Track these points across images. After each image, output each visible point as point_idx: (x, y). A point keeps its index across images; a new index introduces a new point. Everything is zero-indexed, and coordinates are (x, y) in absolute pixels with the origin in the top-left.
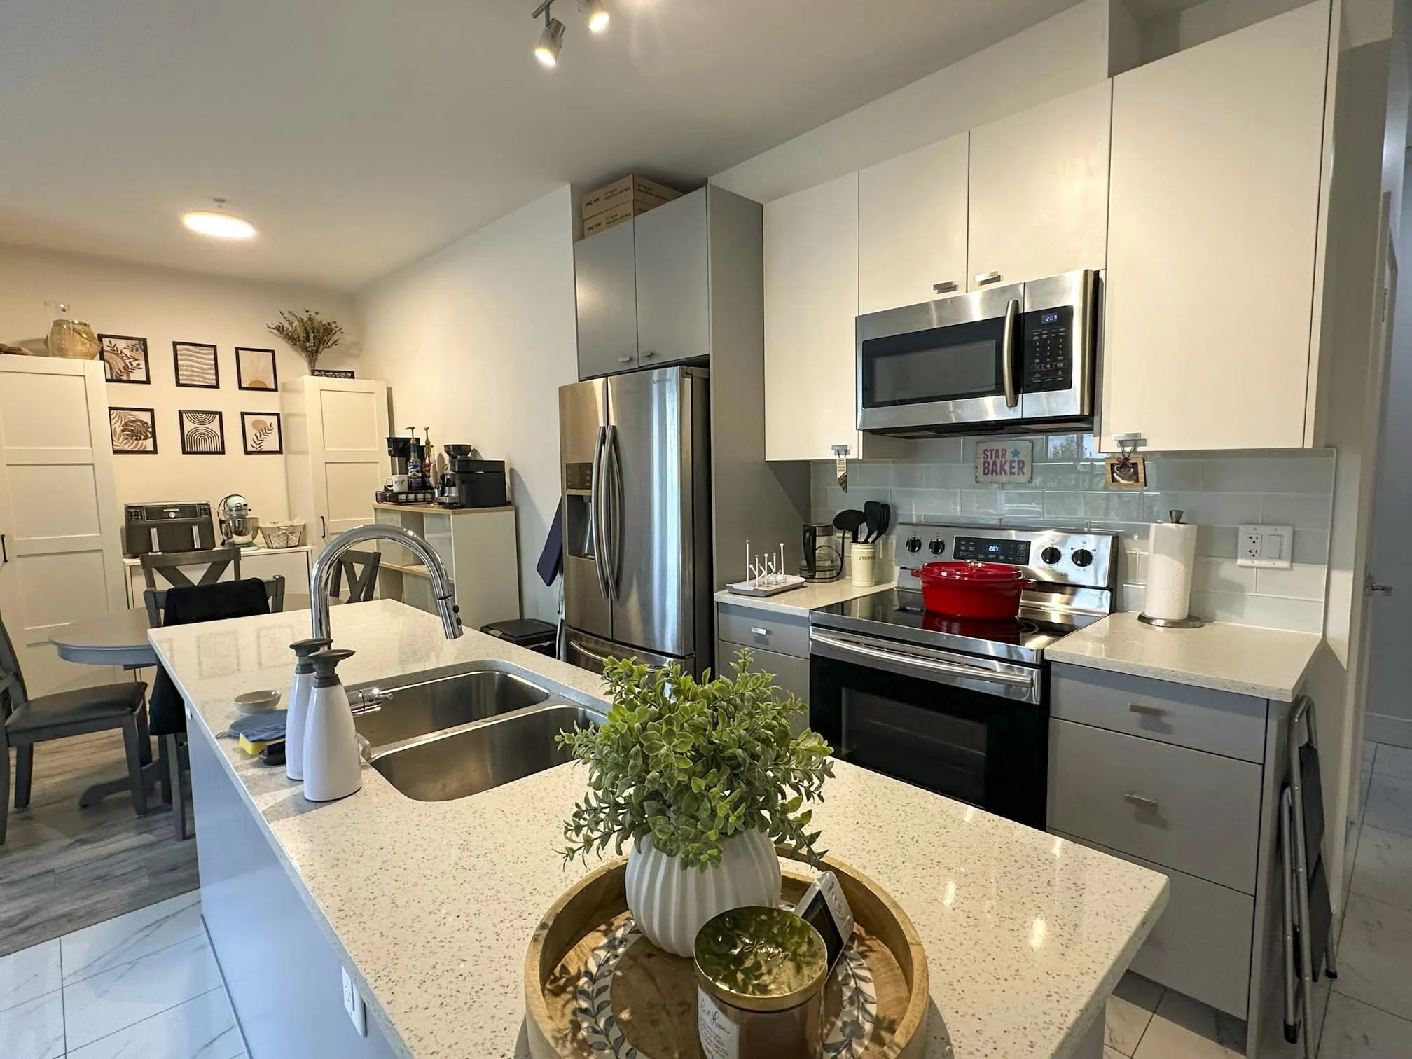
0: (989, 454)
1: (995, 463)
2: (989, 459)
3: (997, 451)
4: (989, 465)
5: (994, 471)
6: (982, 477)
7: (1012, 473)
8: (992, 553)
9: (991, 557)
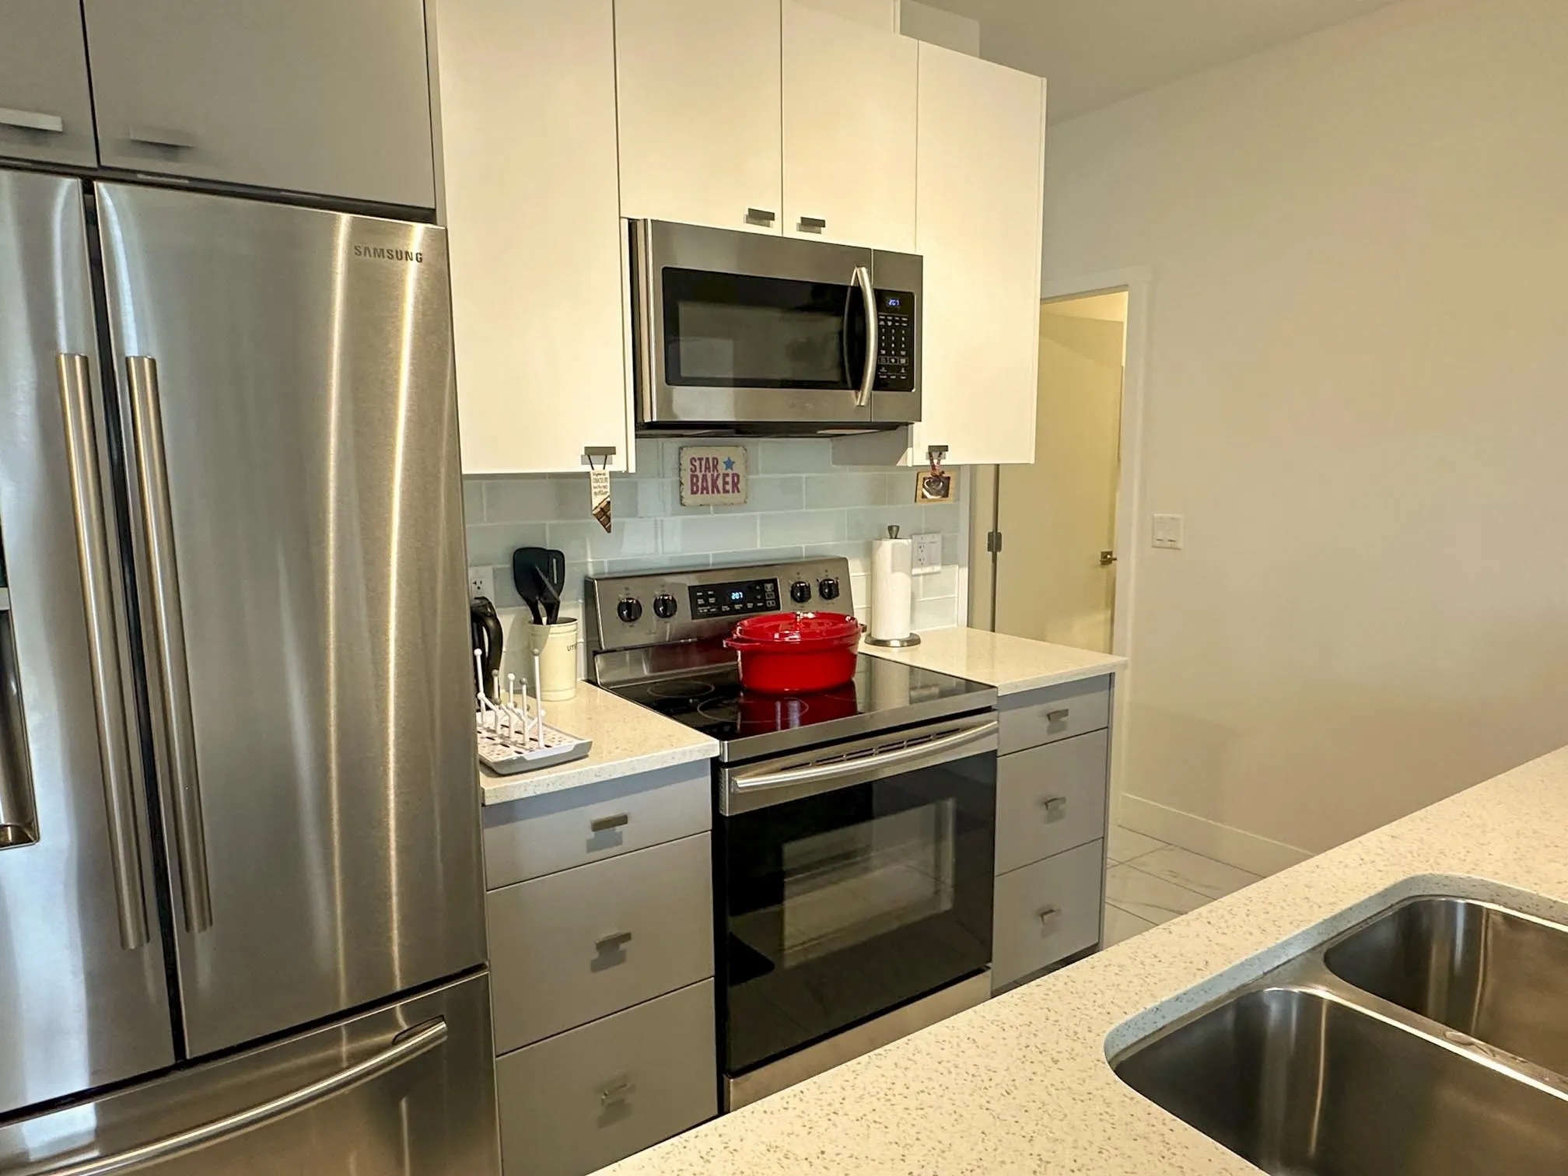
0: (697, 464)
1: (705, 476)
2: (698, 473)
3: (707, 459)
4: (697, 481)
5: (705, 489)
6: (688, 498)
7: (726, 491)
8: (736, 602)
9: (737, 607)
